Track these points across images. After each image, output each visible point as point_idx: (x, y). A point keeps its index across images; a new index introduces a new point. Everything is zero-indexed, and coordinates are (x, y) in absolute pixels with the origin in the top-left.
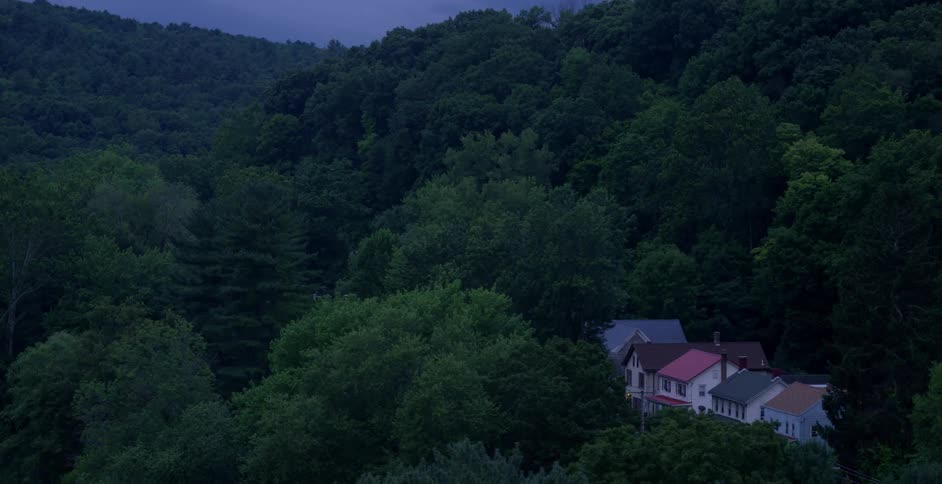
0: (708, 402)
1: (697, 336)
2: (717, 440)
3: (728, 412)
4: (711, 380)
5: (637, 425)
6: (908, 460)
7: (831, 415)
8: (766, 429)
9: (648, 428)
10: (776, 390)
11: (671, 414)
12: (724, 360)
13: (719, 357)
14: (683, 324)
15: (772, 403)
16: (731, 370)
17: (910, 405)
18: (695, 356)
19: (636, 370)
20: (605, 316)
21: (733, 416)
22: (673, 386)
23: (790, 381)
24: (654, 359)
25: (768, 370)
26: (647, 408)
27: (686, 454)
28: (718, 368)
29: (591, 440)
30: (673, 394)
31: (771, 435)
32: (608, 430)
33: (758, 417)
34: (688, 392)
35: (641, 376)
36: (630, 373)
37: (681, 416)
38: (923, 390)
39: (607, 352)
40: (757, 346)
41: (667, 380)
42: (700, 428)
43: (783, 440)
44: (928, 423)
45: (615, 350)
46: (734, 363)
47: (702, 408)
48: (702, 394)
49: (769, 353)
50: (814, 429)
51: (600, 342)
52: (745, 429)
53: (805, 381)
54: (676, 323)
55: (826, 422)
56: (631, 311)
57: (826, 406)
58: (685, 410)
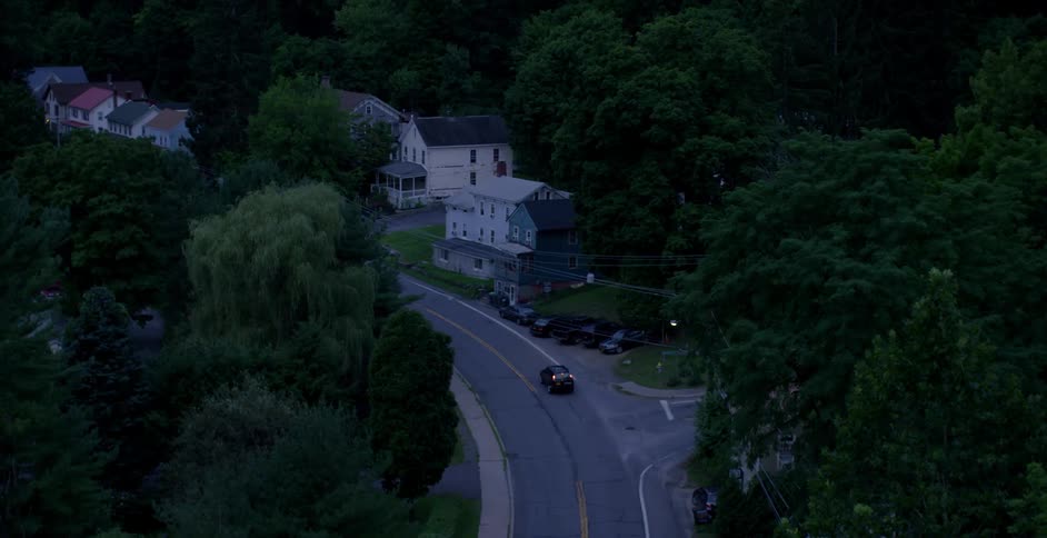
0: (105, 125)
1: (96, 78)
2: (111, 151)
3: (119, 131)
4: (107, 108)
5: (55, 142)
6: (246, 160)
7: (191, 132)
8: (146, 142)
9: (62, 143)
10: (153, 114)
11: (79, 134)
12: (116, 94)
13: (112, 93)
14: (85, 69)
15: (149, 124)
16: (121, 101)
17: (246, 123)
18: (95, 92)
19: (52, 103)
20: (28, 64)
21: (123, 133)
22: (80, 114)
23: (162, 108)
24: (66, 94)
25: (147, 101)
26: (62, 130)
27: (90, 161)
28: (111, 100)
29: (21, 154)
30: (80, 119)
31: (150, 145)
32: (34, 146)
33: (140, 134)
34: (91, 116)
35: (57, 108)
36: (48, 105)
37: (85, 134)
38: (255, 112)
39: (31, 91)
40: (138, 84)
41: (75, 109)
42: (99, 142)
43: (158, 149)
44: (259, 134)
45: (37, 89)
46: (121, 95)
47: (101, 129)
48: (100, 118)
49: (147, 88)
50: (180, 141)
51: (26, 83)
52: (130, 142)
53: (174, 108)
54: (81, 68)
55: (188, 136)
56: (47, 61)
57: (188, 125)
58: (87, 131)
